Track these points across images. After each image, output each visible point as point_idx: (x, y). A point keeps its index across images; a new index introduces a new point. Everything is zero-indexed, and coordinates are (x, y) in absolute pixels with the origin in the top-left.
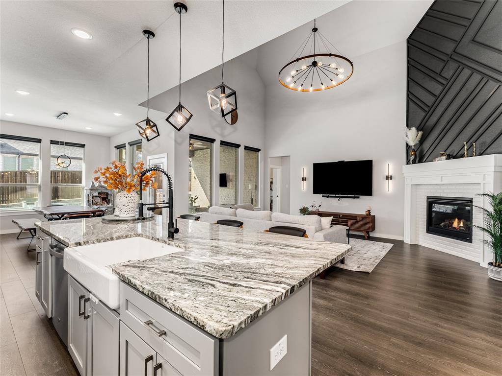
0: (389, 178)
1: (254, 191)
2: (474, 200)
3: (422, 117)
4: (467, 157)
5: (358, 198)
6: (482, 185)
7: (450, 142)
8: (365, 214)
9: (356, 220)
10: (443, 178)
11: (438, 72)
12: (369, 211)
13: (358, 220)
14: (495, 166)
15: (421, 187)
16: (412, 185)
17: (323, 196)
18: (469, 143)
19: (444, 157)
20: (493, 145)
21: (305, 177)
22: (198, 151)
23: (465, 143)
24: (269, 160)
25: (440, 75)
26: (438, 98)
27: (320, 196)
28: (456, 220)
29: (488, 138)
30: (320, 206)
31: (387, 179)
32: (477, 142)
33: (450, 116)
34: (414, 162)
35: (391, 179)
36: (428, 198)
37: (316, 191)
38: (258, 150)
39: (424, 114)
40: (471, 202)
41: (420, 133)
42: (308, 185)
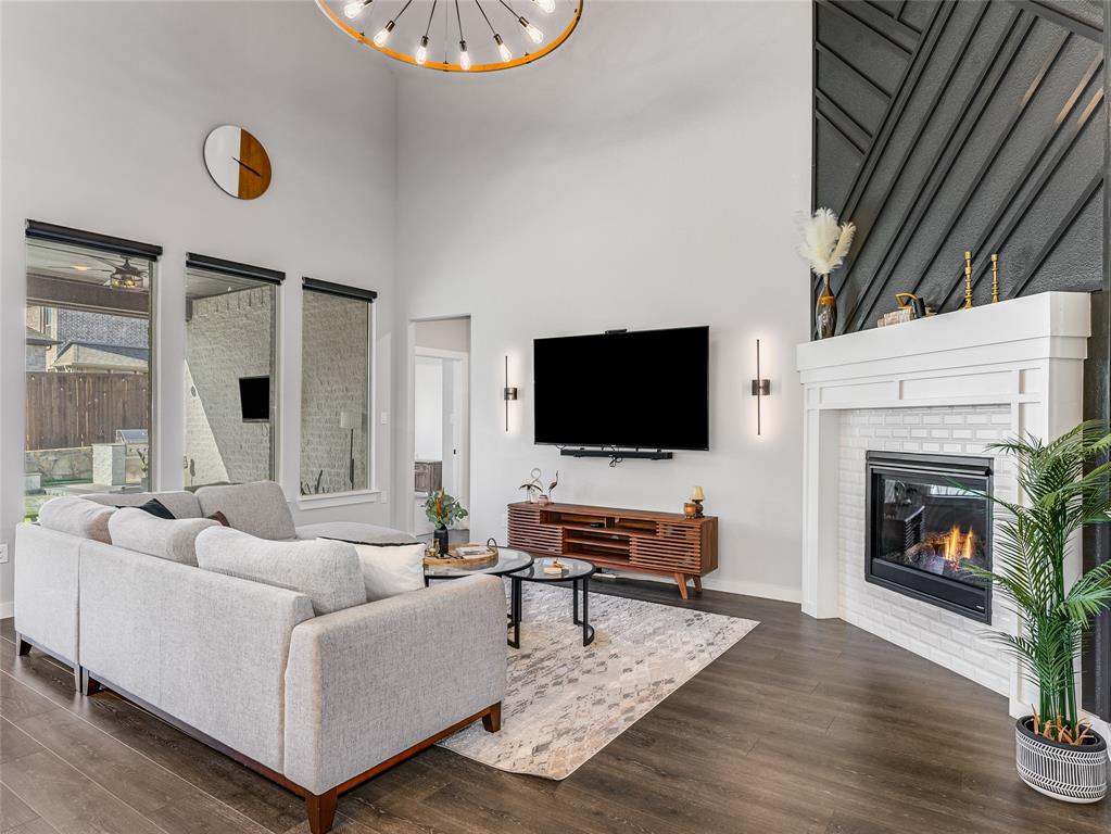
0: (760, 388)
1: (358, 432)
2: (995, 467)
3: (853, 176)
4: (973, 305)
5: (670, 456)
6: (1015, 409)
7: (929, 257)
8: (683, 512)
9: (654, 532)
10: (905, 384)
11: (895, 11)
12: (697, 502)
13: (660, 535)
14: (1053, 337)
15: (852, 419)
16: (821, 410)
17: (564, 453)
18: (981, 260)
19: (907, 311)
20: (1052, 259)
21: (511, 386)
22: (203, 301)
23: (968, 255)
24: (411, 329)
25: (899, 20)
26: (898, 103)
27: (553, 450)
28: (955, 534)
29: (1035, 234)
30: (554, 485)
31: (754, 393)
32: (1004, 255)
33: (930, 164)
34: (830, 332)
35: (767, 392)
36: (872, 457)
37: (545, 433)
38: (368, 296)
39: (858, 164)
40: (989, 472)
41: (848, 230)
42: (521, 415)
